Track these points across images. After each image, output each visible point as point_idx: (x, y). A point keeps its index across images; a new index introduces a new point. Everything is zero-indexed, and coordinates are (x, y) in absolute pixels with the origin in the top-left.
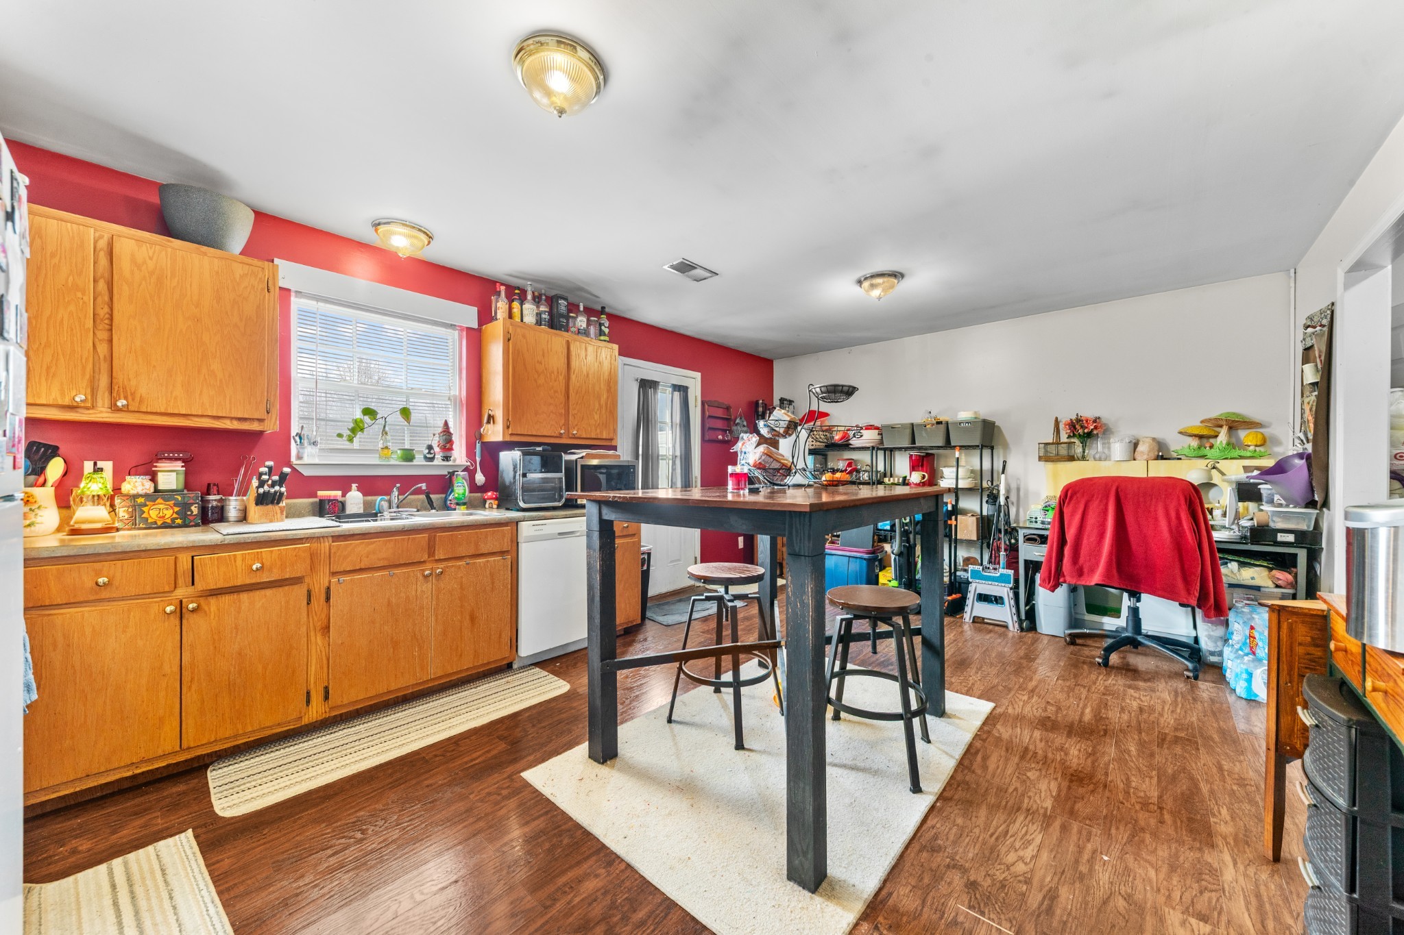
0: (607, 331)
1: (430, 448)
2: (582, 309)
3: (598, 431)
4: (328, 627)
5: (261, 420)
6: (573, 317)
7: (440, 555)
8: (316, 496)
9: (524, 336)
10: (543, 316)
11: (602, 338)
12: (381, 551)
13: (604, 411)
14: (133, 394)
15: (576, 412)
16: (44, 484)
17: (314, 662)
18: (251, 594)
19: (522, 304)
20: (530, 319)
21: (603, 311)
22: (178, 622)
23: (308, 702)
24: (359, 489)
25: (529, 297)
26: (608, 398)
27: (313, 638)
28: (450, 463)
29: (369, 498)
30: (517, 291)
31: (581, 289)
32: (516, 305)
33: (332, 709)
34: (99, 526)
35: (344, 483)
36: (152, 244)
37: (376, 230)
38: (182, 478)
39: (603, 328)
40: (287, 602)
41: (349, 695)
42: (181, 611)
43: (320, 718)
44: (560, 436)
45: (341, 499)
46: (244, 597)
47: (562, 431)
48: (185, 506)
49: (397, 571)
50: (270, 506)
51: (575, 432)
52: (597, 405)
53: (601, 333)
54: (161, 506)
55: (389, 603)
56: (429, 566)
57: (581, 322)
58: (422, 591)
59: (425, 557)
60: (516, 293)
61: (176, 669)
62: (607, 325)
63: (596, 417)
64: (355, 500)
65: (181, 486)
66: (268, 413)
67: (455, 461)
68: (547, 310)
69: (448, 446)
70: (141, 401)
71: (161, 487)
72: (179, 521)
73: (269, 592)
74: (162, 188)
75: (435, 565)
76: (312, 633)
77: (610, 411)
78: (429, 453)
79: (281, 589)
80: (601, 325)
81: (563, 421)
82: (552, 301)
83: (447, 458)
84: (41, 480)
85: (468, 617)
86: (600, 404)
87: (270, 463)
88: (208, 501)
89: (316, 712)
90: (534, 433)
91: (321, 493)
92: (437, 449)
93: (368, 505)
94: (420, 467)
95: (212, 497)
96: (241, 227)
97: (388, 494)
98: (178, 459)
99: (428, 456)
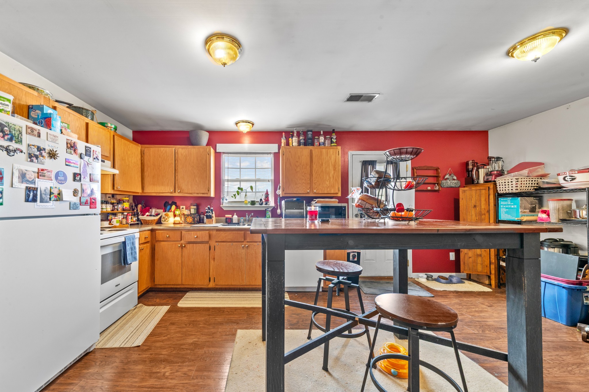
0: (334, 141)
1: (261, 200)
2: (322, 133)
3: (329, 190)
4: (215, 259)
5: (207, 193)
6: (317, 138)
7: (248, 240)
8: (225, 217)
9: (290, 152)
10: (301, 141)
11: (333, 145)
12: (229, 236)
13: (332, 180)
14: (181, 189)
15: (316, 181)
16: (171, 212)
17: (211, 269)
18: (196, 244)
19: (292, 139)
20: (295, 144)
21: (334, 131)
22: (181, 249)
23: (210, 281)
24: (236, 215)
25: (295, 135)
26: (334, 173)
27: (211, 261)
28: (268, 206)
29: (239, 218)
30: (291, 133)
31: (318, 125)
32: (290, 139)
33: (216, 285)
34: (178, 222)
35: (232, 212)
36: (185, 148)
37: (237, 126)
38: (196, 210)
39: (333, 140)
40: (204, 248)
41: (222, 282)
42: (182, 247)
43: (213, 287)
44: (308, 193)
45: (231, 218)
46: (195, 245)
47: (308, 191)
48: (194, 218)
49: (234, 244)
50: (210, 219)
51: (315, 191)
52: (328, 178)
53: (332, 142)
54: (190, 218)
55: (231, 255)
56: (244, 243)
57: (322, 139)
58: (242, 252)
59: (243, 240)
60: (289, 134)
61: (181, 262)
62: (335, 138)
63: (328, 183)
64: (235, 218)
65: (195, 213)
66: (208, 191)
67: (269, 205)
68: (303, 138)
69: (266, 199)
70: (183, 190)
71: (191, 213)
72: (193, 222)
73: (200, 245)
74: (187, 132)
75: (246, 243)
76: (211, 260)
77: (336, 180)
78: (260, 202)
79: (203, 244)
80: (332, 138)
81: (309, 187)
82: (305, 133)
83: (266, 204)
84: (171, 211)
85: (258, 265)
86: (329, 177)
87: (209, 206)
88: (201, 217)
89: (212, 285)
90: (295, 192)
91: (226, 216)
92: (263, 200)
93: (239, 220)
94: (257, 207)
95: (202, 216)
96: (205, 138)
97: (245, 216)
98: (195, 205)
99: (260, 203)
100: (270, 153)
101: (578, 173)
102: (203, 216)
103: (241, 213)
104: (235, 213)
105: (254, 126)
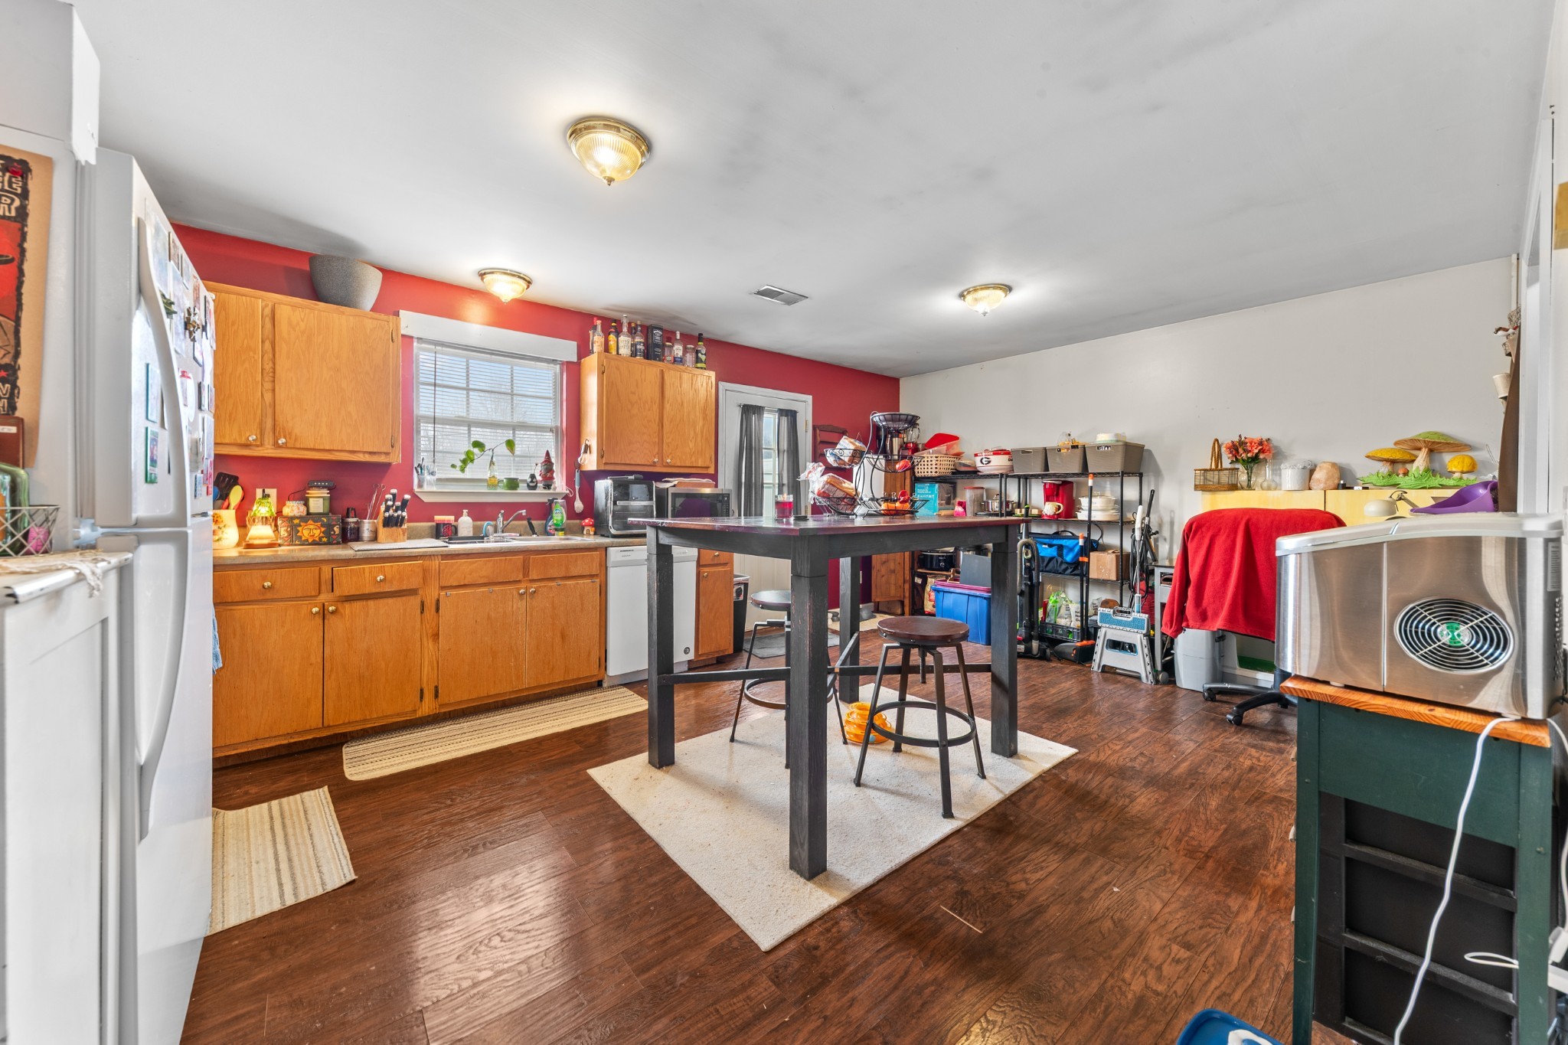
0: (703, 357)
1: (533, 476)
2: (678, 337)
3: (693, 459)
4: (437, 635)
5: (387, 454)
6: (669, 346)
7: (534, 575)
8: (432, 520)
9: (618, 368)
10: (638, 347)
11: (699, 365)
12: (481, 570)
13: (699, 439)
14: (290, 434)
15: (670, 440)
16: (228, 507)
17: (426, 663)
18: (377, 601)
19: (617, 337)
20: (625, 351)
21: (700, 338)
22: (321, 623)
23: (422, 697)
24: (469, 515)
25: (625, 329)
26: (703, 425)
27: (425, 643)
28: (551, 491)
29: (478, 523)
30: (613, 324)
31: (675, 318)
32: (612, 337)
33: (441, 706)
34: (266, 542)
35: (456, 509)
36: (303, 307)
37: (482, 279)
38: (327, 503)
39: (700, 355)
40: (405, 610)
41: (457, 695)
42: (323, 614)
43: (431, 713)
44: (654, 464)
45: (454, 523)
46: (371, 603)
47: (656, 460)
48: (329, 527)
49: (496, 588)
50: (395, 528)
51: (669, 461)
52: (692, 433)
53: (698, 360)
54: (312, 527)
55: (489, 618)
56: (523, 585)
57: (678, 350)
58: (518, 608)
59: (520, 577)
60: (611, 325)
61: (320, 660)
62: (704, 352)
63: (691, 445)
64: (466, 523)
65: (327, 510)
66: (392, 447)
67: (555, 489)
68: (642, 340)
69: (549, 475)
70: (296, 440)
71: (312, 510)
72: (325, 539)
73: (390, 601)
74: (312, 258)
75: (529, 585)
76: (425, 639)
77: (707, 439)
78: (532, 482)
79: (399, 599)
80: (697, 352)
81: (657, 450)
82: (647, 330)
83: (548, 486)
84: (226, 504)
85: (559, 635)
86: (695, 432)
87: (394, 491)
88: (348, 523)
89: (427, 707)
90: (628, 462)
91: (438, 518)
92: (539, 478)
93: (476, 529)
94: (523, 494)
95: (351, 520)
96: (371, 287)
97: (495, 519)
98: (324, 487)
99: (531, 484)
100: (554, 361)
101: (994, 454)
102: (355, 520)
103: (481, 511)
104: (465, 511)
105: (531, 286)
